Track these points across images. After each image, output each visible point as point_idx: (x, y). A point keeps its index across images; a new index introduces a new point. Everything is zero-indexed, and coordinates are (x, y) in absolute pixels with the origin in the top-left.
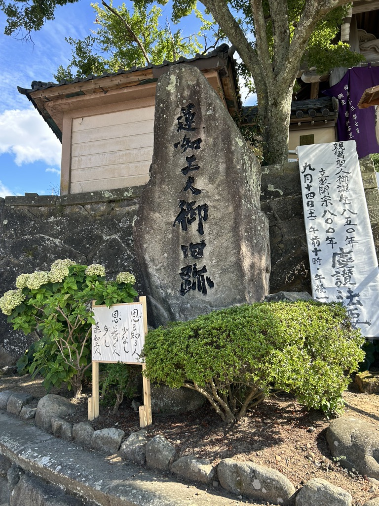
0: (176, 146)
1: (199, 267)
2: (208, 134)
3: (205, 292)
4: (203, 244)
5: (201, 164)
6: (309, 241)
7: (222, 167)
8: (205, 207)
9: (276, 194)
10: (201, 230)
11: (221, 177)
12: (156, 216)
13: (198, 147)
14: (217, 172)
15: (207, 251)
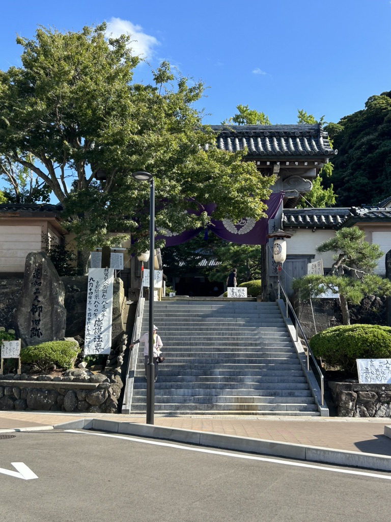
0: (32, 284)
1: (38, 328)
2: (44, 281)
3: (39, 337)
4: (40, 320)
5: (41, 291)
6: (87, 315)
7: (48, 293)
8: (41, 307)
9: (77, 291)
10: (39, 315)
11: (48, 297)
12: (23, 309)
13: (40, 285)
14: (46, 295)
15: (41, 323)
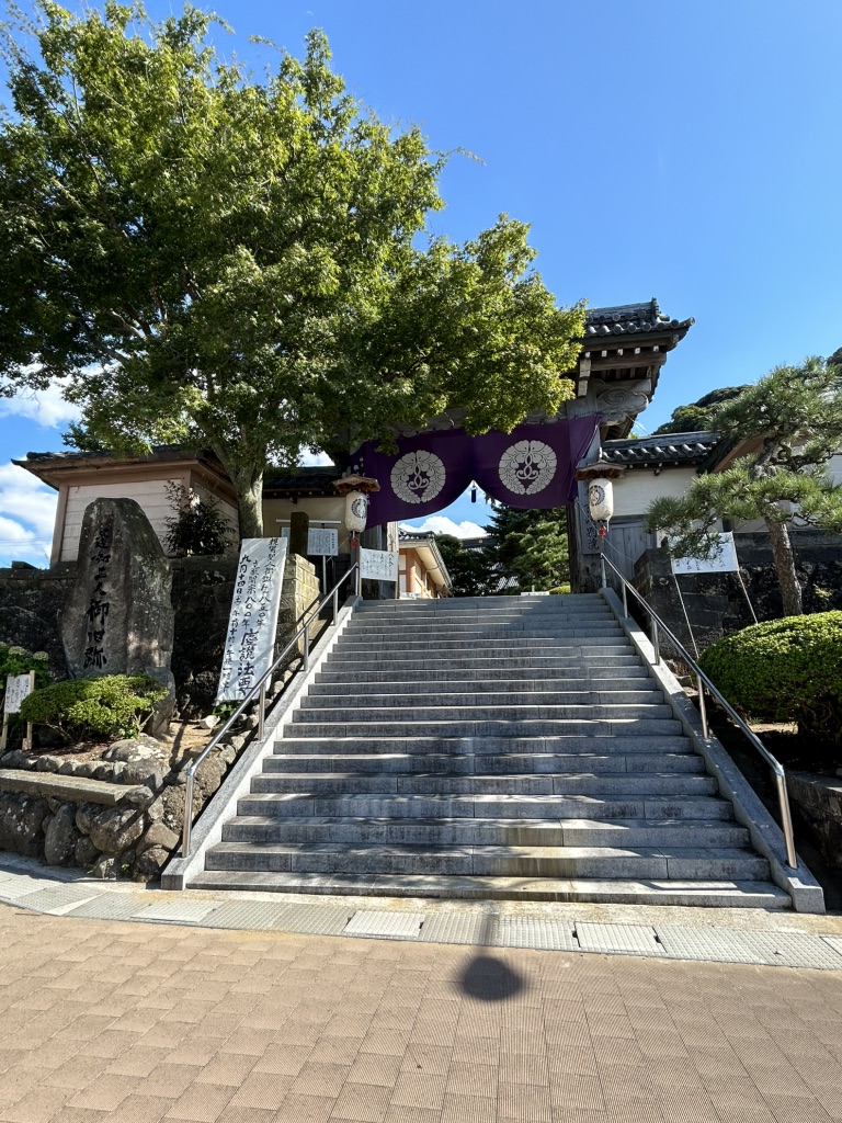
0: (93, 559)
1: (99, 648)
2: (115, 552)
3: (100, 667)
4: (103, 632)
5: (108, 574)
6: (231, 622)
7: (122, 577)
8: (107, 605)
9: (220, 580)
10: (102, 622)
11: (121, 584)
12: (73, 610)
13: (107, 561)
14: (118, 580)
15: (105, 637)
